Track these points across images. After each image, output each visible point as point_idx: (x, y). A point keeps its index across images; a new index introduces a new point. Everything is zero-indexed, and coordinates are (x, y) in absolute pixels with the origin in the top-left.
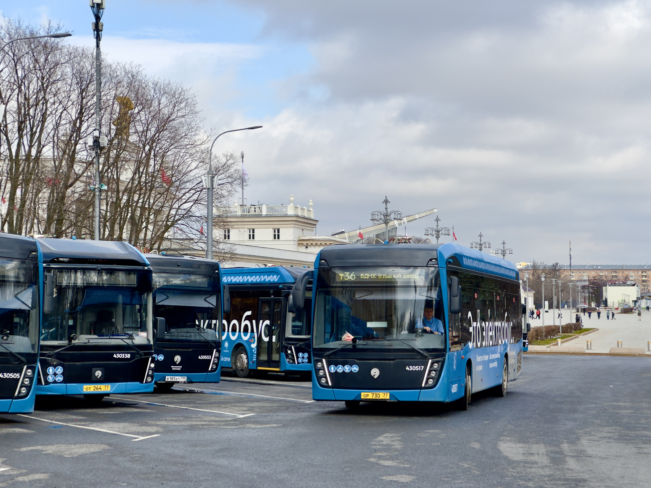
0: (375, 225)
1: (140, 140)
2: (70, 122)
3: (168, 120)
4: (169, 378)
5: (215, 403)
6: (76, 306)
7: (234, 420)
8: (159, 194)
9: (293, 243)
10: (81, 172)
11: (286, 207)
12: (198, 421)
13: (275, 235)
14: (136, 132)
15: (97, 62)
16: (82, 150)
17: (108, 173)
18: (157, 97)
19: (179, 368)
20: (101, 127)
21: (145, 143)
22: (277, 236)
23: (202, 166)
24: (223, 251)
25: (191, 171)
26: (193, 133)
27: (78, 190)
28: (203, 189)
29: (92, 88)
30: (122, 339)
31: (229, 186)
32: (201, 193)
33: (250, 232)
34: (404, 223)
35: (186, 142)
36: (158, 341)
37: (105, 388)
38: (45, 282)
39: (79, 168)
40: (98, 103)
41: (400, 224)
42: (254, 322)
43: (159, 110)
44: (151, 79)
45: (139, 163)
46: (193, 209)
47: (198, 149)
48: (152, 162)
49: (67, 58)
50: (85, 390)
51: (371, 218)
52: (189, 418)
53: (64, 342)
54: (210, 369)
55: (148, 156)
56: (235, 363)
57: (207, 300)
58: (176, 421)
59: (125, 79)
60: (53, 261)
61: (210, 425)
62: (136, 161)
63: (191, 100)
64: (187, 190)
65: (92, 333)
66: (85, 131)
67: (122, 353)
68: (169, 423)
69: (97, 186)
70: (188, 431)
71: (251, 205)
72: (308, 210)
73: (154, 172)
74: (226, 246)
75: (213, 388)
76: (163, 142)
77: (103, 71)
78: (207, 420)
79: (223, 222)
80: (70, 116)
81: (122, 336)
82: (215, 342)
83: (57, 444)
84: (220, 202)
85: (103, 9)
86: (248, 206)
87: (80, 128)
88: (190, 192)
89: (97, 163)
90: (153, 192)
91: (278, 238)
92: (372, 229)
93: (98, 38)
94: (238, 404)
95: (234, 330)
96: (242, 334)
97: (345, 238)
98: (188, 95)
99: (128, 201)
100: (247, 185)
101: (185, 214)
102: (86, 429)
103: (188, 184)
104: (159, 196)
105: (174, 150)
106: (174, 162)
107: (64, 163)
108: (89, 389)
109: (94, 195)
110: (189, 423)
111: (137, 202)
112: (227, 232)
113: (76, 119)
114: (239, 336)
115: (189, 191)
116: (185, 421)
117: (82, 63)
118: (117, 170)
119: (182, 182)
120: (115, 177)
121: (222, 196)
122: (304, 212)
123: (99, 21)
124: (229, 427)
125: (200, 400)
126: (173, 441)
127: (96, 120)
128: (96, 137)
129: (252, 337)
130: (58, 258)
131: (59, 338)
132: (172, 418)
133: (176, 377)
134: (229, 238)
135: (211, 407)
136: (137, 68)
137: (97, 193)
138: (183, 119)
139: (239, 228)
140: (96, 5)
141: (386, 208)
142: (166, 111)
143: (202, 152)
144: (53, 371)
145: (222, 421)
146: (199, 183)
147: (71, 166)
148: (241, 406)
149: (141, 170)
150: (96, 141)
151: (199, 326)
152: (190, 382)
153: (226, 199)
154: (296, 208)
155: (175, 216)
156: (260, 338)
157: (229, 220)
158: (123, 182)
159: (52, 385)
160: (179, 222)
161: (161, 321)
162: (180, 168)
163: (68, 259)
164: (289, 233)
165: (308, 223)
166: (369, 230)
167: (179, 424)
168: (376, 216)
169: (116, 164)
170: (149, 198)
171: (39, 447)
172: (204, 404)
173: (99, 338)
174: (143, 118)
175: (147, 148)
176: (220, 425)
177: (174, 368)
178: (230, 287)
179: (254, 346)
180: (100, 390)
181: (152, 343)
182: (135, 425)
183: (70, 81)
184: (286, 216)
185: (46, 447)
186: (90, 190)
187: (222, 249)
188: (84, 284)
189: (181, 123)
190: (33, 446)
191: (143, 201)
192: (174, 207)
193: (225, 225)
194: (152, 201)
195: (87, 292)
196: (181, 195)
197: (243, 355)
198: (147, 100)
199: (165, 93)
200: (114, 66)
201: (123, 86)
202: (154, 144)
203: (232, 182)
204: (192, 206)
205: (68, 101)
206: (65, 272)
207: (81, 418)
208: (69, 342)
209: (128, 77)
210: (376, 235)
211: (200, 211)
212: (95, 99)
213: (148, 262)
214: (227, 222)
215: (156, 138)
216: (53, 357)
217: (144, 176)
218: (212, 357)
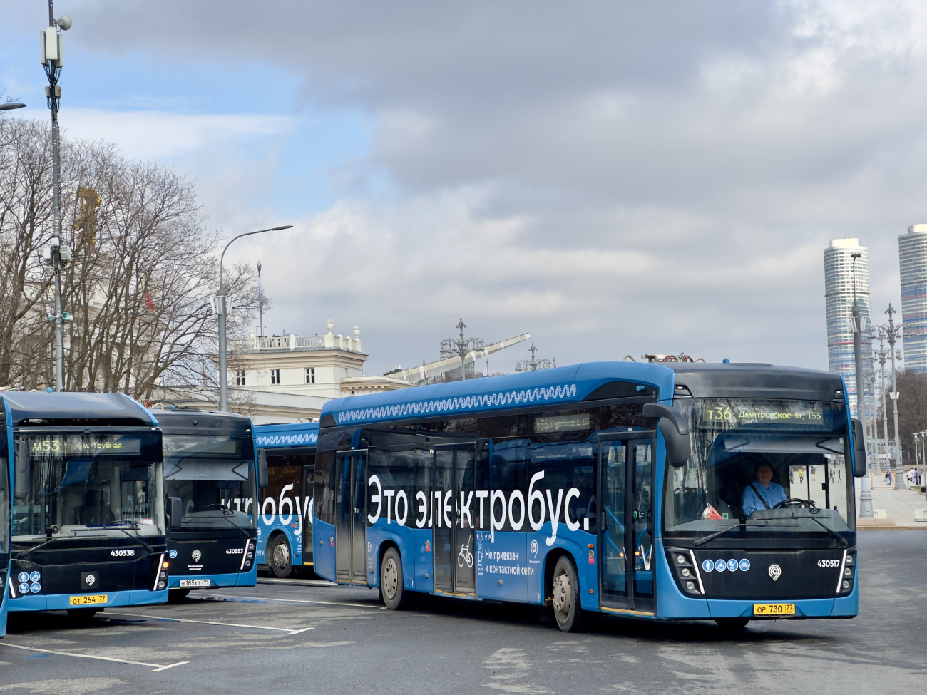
0: (443, 358)
1: (116, 249)
2: (17, 227)
3: (156, 219)
4: (184, 583)
5: (254, 615)
6: (54, 486)
7: (286, 638)
8: (146, 323)
9: (333, 387)
10: (34, 296)
11: (323, 338)
12: (236, 641)
13: (308, 377)
14: (111, 238)
15: (53, 142)
16: (35, 265)
17: (72, 297)
18: (139, 188)
19: (199, 568)
20: (61, 232)
21: (124, 253)
22: (310, 379)
23: (204, 284)
24: (238, 402)
25: (190, 290)
26: (191, 238)
27: (30, 322)
28: (207, 316)
29: (47, 177)
30: (122, 530)
31: (243, 310)
32: (205, 322)
33: (273, 374)
34: (484, 355)
35: (181, 249)
36: (172, 531)
37: (99, 599)
38: (17, 453)
39: (31, 291)
40: (56, 200)
41: (478, 357)
42: (297, 499)
43: (143, 206)
44: (130, 164)
45: (115, 282)
46: (194, 343)
47: (199, 260)
48: (134, 280)
49: (10, 137)
50: (72, 603)
51: (441, 349)
52: (222, 637)
53: (41, 537)
54: (242, 568)
55: (128, 269)
56: (272, 558)
57: (235, 470)
58: (205, 641)
59: (94, 163)
60: (21, 424)
61: (255, 646)
62: (111, 279)
63: (187, 191)
64: (185, 318)
65: (78, 522)
66: (39, 239)
67: (123, 549)
68: (197, 645)
69: (58, 316)
70: (226, 656)
71: (274, 336)
72: (353, 341)
73: (138, 293)
74: (242, 394)
75: (245, 594)
76: (150, 251)
77: (62, 153)
78: (249, 638)
79: (237, 361)
80: (16, 218)
81: (121, 525)
82: (248, 529)
83: (47, 679)
84: (231, 333)
85: (60, 67)
86: (270, 337)
87: (30, 235)
88: (189, 320)
89: (57, 283)
90: (137, 321)
91: (313, 381)
92: (440, 364)
93: (54, 108)
94: (287, 616)
95: (269, 512)
96: (281, 516)
97: (402, 379)
98: (183, 184)
99: (101, 335)
100: (270, 308)
101: (183, 352)
102: (82, 658)
103: (186, 309)
104: (144, 327)
105: (165, 261)
106: (165, 278)
107: (9, 284)
108: (77, 601)
109: (54, 328)
110: (224, 644)
111: (115, 337)
112: (241, 375)
113: (26, 222)
114: (277, 520)
115: (188, 318)
116: (219, 641)
117: (31, 144)
118: (84, 292)
119: (177, 306)
120: (82, 302)
121: (235, 324)
122: (347, 343)
123: (56, 84)
124: (282, 648)
125: (231, 611)
126: (209, 670)
127: (55, 222)
128: (55, 247)
129: (295, 521)
130: (27, 420)
131: (33, 531)
132: (199, 639)
133: (195, 581)
134: (244, 384)
135: (250, 620)
136: (109, 149)
137: (59, 326)
138: (176, 219)
139: (257, 369)
140: (50, 62)
141: (461, 335)
142: (152, 208)
143: (205, 264)
144: (26, 578)
145: (270, 640)
146: (201, 308)
147: (19, 289)
148: (291, 618)
149: (119, 291)
150: (56, 252)
151: (225, 507)
152: (214, 587)
153: (240, 328)
154: (337, 338)
155: (168, 356)
156: (306, 521)
157: (246, 357)
158: (94, 309)
159: (25, 597)
160: (174, 363)
161: (176, 502)
162: (174, 287)
163: (41, 420)
164: (328, 375)
165: (353, 359)
166: (435, 365)
167: (211, 646)
168: (448, 347)
169: (83, 285)
170: (131, 331)
171: (24, 684)
172: (238, 616)
173: (89, 529)
174: (120, 218)
175: (127, 260)
176: (269, 645)
177: (192, 568)
178: (266, 452)
179: (298, 532)
180: (92, 602)
181: (164, 534)
182: (149, 649)
183: (15, 169)
184: (323, 350)
185: (34, 683)
186: (48, 322)
187: (237, 399)
188: (64, 454)
189: (174, 223)
190: (15, 684)
191: (123, 336)
192: (167, 341)
193: (240, 365)
194: (135, 335)
195: (69, 466)
196: (176, 324)
197: (282, 546)
198: (125, 193)
199: (150, 182)
200: (76, 147)
201: (90, 175)
202: (137, 255)
203: (248, 305)
204: (192, 340)
205: (12, 198)
206: (39, 438)
207: (71, 642)
208: (48, 536)
209: (98, 162)
210: (446, 373)
211: (204, 346)
212: (51, 193)
213: (155, 421)
214: (243, 360)
215: (139, 246)
216: (26, 558)
217: (123, 299)
218: (244, 551)
